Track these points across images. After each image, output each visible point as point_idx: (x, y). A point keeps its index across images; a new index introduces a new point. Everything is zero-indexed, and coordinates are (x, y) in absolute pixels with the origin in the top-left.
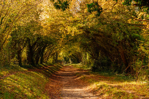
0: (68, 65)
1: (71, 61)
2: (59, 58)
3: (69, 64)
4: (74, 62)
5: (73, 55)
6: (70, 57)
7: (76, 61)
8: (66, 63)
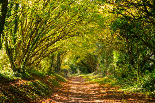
0: (76, 76)
1: (79, 70)
2: (62, 67)
3: (76, 74)
4: (83, 71)
5: (82, 62)
6: (78, 64)
7: (86, 70)
8: (73, 73)
